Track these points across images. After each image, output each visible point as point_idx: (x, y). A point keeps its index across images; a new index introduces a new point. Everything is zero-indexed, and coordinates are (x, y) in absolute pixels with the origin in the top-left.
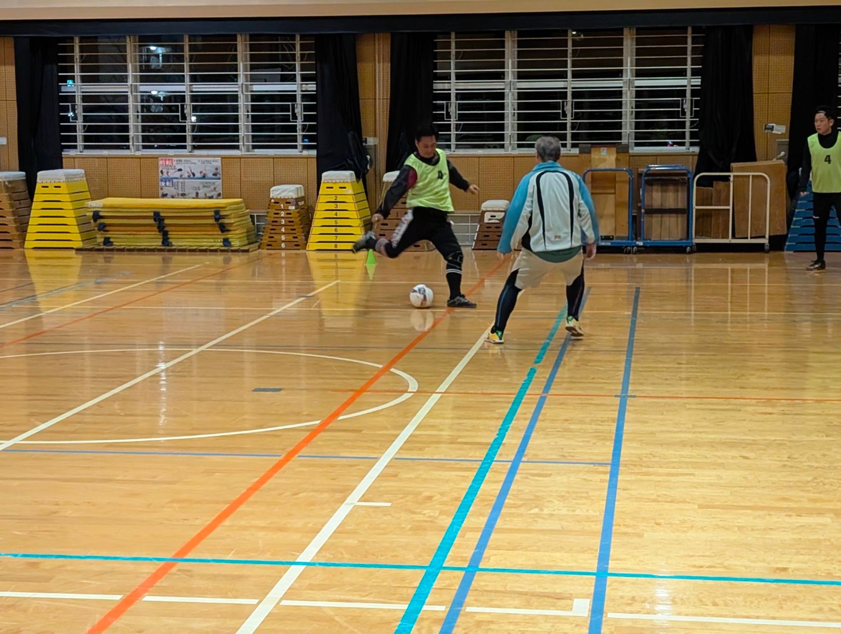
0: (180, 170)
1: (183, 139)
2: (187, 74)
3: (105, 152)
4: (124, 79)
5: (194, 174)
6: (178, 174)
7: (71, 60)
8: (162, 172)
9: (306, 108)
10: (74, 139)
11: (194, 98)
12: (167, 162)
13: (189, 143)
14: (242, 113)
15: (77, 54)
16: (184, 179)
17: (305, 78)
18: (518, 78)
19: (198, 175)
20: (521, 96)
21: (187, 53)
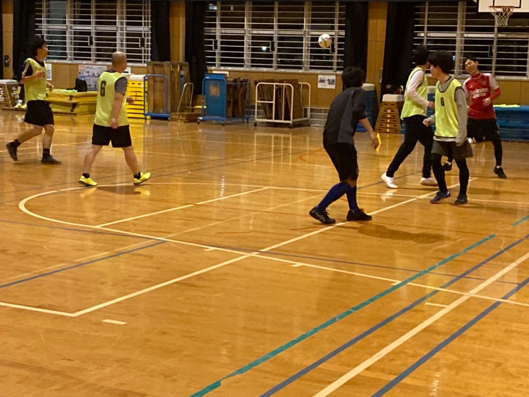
0: (88, 72)
1: (90, 55)
2: (93, 20)
3: (55, 61)
4: (64, 22)
5: (94, 75)
6: (87, 74)
7: (41, 11)
8: (80, 73)
11: (98, 34)
12: (83, 68)
13: (93, 57)
14: (118, 42)
15: (44, 8)
16: (90, 77)
18: (252, 28)
19: (96, 75)
20: (253, 38)
21: (93, 9)
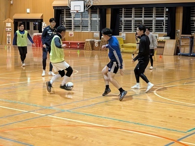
2: (143, 16)
3: (127, 32)
4: (131, 17)
7: (122, 13)
9: (166, 23)
10: (121, 29)
11: (144, 21)
14: (153, 24)
15: (123, 12)
17: (166, 17)
21: (143, 11)
